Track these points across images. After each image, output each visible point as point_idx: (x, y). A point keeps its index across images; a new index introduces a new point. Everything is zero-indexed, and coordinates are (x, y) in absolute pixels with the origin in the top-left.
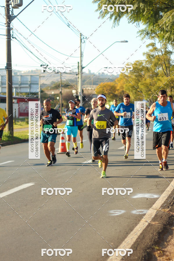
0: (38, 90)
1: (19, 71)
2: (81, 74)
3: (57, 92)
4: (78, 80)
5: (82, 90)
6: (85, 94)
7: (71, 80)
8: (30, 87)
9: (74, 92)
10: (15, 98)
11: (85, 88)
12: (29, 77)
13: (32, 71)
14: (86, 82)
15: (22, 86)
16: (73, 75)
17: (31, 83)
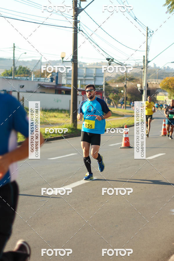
0: (103, 83)
1: (84, 63)
2: (146, 68)
3: (122, 85)
4: (143, 74)
5: (146, 84)
6: (149, 88)
7: (136, 73)
8: (95, 79)
9: (139, 86)
10: (80, 90)
11: (149, 82)
12: (94, 70)
13: (97, 63)
14: (151, 76)
15: (87, 78)
16: (138, 69)
17: (96, 75)
